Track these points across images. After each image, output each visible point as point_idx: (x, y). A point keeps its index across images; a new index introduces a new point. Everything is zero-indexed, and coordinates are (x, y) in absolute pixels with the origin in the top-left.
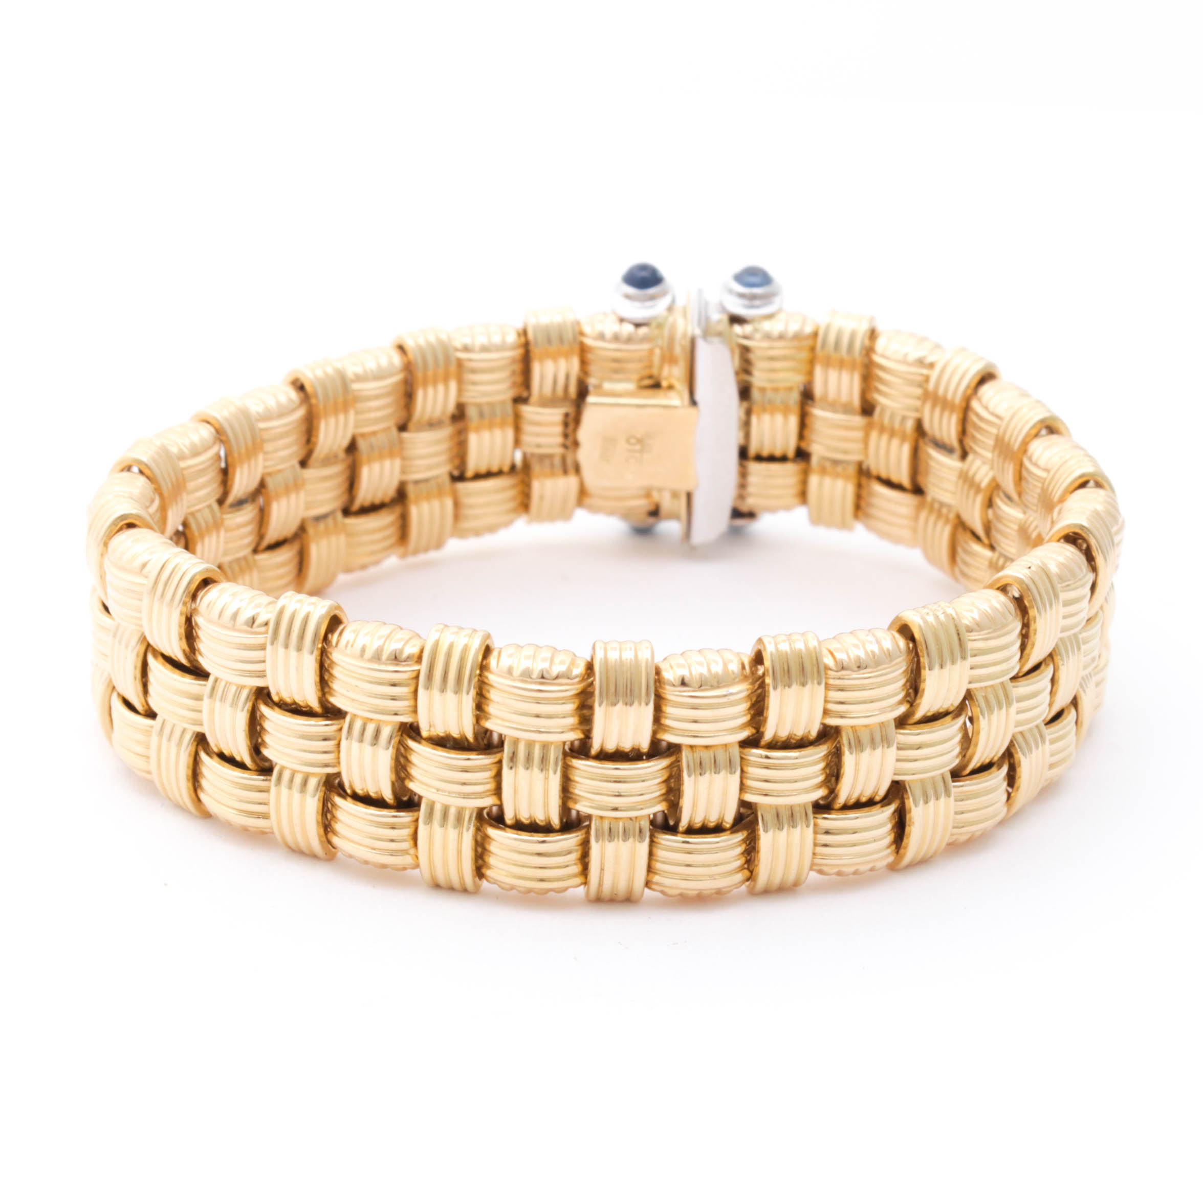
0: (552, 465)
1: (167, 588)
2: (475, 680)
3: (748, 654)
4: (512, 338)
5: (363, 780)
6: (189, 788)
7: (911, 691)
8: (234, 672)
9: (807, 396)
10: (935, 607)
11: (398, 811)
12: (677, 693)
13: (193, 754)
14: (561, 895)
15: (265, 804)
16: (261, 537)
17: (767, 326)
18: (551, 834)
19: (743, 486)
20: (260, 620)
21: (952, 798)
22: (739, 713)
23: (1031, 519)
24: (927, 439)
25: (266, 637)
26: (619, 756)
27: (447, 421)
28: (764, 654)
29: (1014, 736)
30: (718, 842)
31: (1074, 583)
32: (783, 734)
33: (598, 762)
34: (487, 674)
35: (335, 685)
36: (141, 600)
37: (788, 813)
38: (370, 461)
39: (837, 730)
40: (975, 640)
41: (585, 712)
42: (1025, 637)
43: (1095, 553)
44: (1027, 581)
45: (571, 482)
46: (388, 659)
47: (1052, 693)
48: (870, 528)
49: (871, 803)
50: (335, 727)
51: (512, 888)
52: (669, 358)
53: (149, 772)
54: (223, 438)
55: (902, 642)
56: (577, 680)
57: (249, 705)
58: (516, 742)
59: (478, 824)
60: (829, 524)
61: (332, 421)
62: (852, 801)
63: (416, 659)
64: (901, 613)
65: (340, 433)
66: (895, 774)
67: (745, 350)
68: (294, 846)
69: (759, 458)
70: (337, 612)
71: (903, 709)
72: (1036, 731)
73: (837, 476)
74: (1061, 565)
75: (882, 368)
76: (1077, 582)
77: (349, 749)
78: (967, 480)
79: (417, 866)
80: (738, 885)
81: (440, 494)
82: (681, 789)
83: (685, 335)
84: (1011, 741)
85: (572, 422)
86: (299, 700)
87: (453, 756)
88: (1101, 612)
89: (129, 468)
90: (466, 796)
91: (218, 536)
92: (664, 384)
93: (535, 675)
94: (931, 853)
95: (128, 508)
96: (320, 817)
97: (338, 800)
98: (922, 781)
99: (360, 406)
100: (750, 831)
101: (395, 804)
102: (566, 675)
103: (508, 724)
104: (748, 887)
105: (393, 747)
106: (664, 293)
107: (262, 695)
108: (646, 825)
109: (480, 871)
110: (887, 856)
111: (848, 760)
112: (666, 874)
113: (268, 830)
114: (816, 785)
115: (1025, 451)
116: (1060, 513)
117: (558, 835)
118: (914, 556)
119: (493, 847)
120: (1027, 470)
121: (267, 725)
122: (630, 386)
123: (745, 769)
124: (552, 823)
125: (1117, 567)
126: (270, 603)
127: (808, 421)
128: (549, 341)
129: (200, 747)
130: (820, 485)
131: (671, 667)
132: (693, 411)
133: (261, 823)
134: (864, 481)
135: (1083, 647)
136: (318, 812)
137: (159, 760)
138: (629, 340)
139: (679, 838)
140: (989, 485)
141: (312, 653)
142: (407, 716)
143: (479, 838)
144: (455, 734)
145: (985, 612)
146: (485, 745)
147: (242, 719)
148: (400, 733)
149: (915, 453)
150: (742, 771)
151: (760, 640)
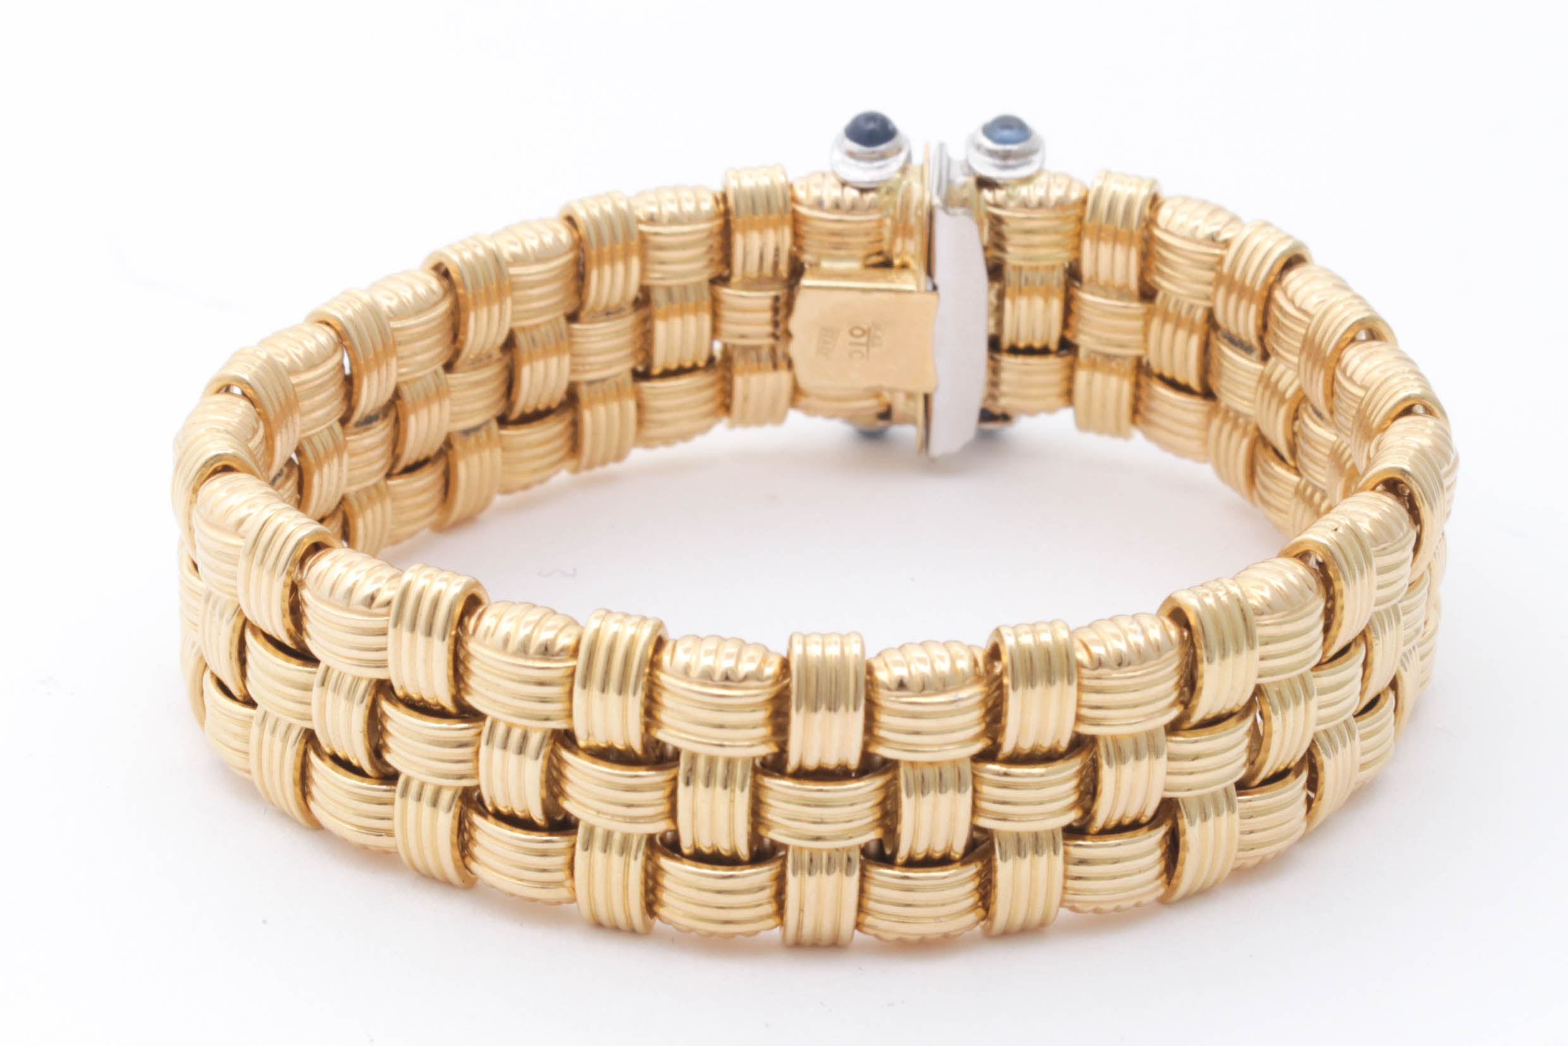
0: (759, 360)
1: (267, 555)
2: (643, 680)
3: (983, 644)
4: (707, 205)
5: (507, 796)
6: (296, 794)
7: (1186, 689)
8: (348, 661)
9: (1073, 274)
10: (1217, 585)
11: (551, 835)
12: (893, 699)
13: (301, 753)
14: (753, 938)
15: (388, 819)
16: (395, 457)
17: (1024, 191)
18: (739, 867)
19: (994, 384)
20: (381, 598)
21: (1237, 815)
22: (971, 721)
23: (1345, 445)
24: (1219, 334)
25: (388, 620)
26: (822, 775)
27: (629, 308)
28: (1002, 648)
29: (1315, 735)
30: (945, 877)
31: (1392, 546)
32: (1026, 746)
33: (795, 781)
34: (658, 673)
35: (472, 682)
36: (236, 565)
37: (1032, 840)
38: (531, 358)
39: (1093, 740)
40: (1266, 625)
41: (780, 720)
42: (1329, 615)
43: (1419, 503)
44: (1333, 548)
45: (783, 378)
46: (536, 653)
47: (1364, 679)
48: (1149, 436)
49: (1135, 825)
50: (473, 732)
51: (691, 930)
52: (902, 229)
53: (249, 772)
54: (346, 343)
55: (1174, 632)
56: (769, 682)
57: (368, 700)
58: (693, 757)
59: (649, 853)
60: (1101, 431)
61: (484, 313)
62: (1113, 823)
63: (571, 653)
64: (1176, 592)
65: (494, 329)
66: (1165, 790)
67: (997, 221)
68: (424, 871)
69: (1014, 350)
70: (475, 591)
71: (1175, 713)
72: (1344, 728)
73: (1111, 372)
74: (1375, 523)
75: (1165, 245)
76: (1396, 543)
77: (490, 760)
78: (1268, 384)
79: (574, 900)
80: (970, 928)
81: (619, 394)
82: (899, 812)
83: (921, 203)
84: (1313, 742)
85: (783, 308)
86: (428, 697)
87: (617, 772)
88: (1427, 575)
89: (227, 389)
90: (634, 820)
91: (340, 464)
92: (897, 262)
93: (717, 676)
94: (1211, 881)
95: (221, 446)
96: (455, 838)
97: (477, 819)
98: (1200, 798)
99: (518, 294)
100: (985, 861)
101: (547, 826)
102: (757, 676)
103: (684, 735)
104: (983, 927)
105: (544, 758)
106: (899, 150)
107: (383, 688)
108: (856, 856)
109: (651, 905)
110: (1156, 889)
111: (1107, 775)
112: (879, 916)
113: (392, 850)
114: (1067, 806)
115: (1339, 360)
116: (1377, 449)
117: (748, 868)
118: (1206, 472)
119: (666, 881)
120: (1339, 383)
121: (389, 726)
122: (854, 265)
123: (979, 788)
124: (740, 853)
125: (1448, 515)
126: (393, 577)
127: (1074, 306)
128: (754, 210)
129: (310, 746)
130: (1090, 383)
131: (886, 665)
132: (931, 297)
133: (384, 842)
134: (1143, 380)
135: (1403, 619)
136: (452, 833)
137: (260, 759)
138: (853, 208)
139: (896, 872)
140: (1295, 394)
141: (444, 639)
142: (561, 721)
143: (650, 869)
144: (620, 745)
145: (1278, 589)
146: (657, 757)
147: (359, 715)
148: (552, 741)
149: (1206, 348)
150: (975, 791)
151: (998, 632)
